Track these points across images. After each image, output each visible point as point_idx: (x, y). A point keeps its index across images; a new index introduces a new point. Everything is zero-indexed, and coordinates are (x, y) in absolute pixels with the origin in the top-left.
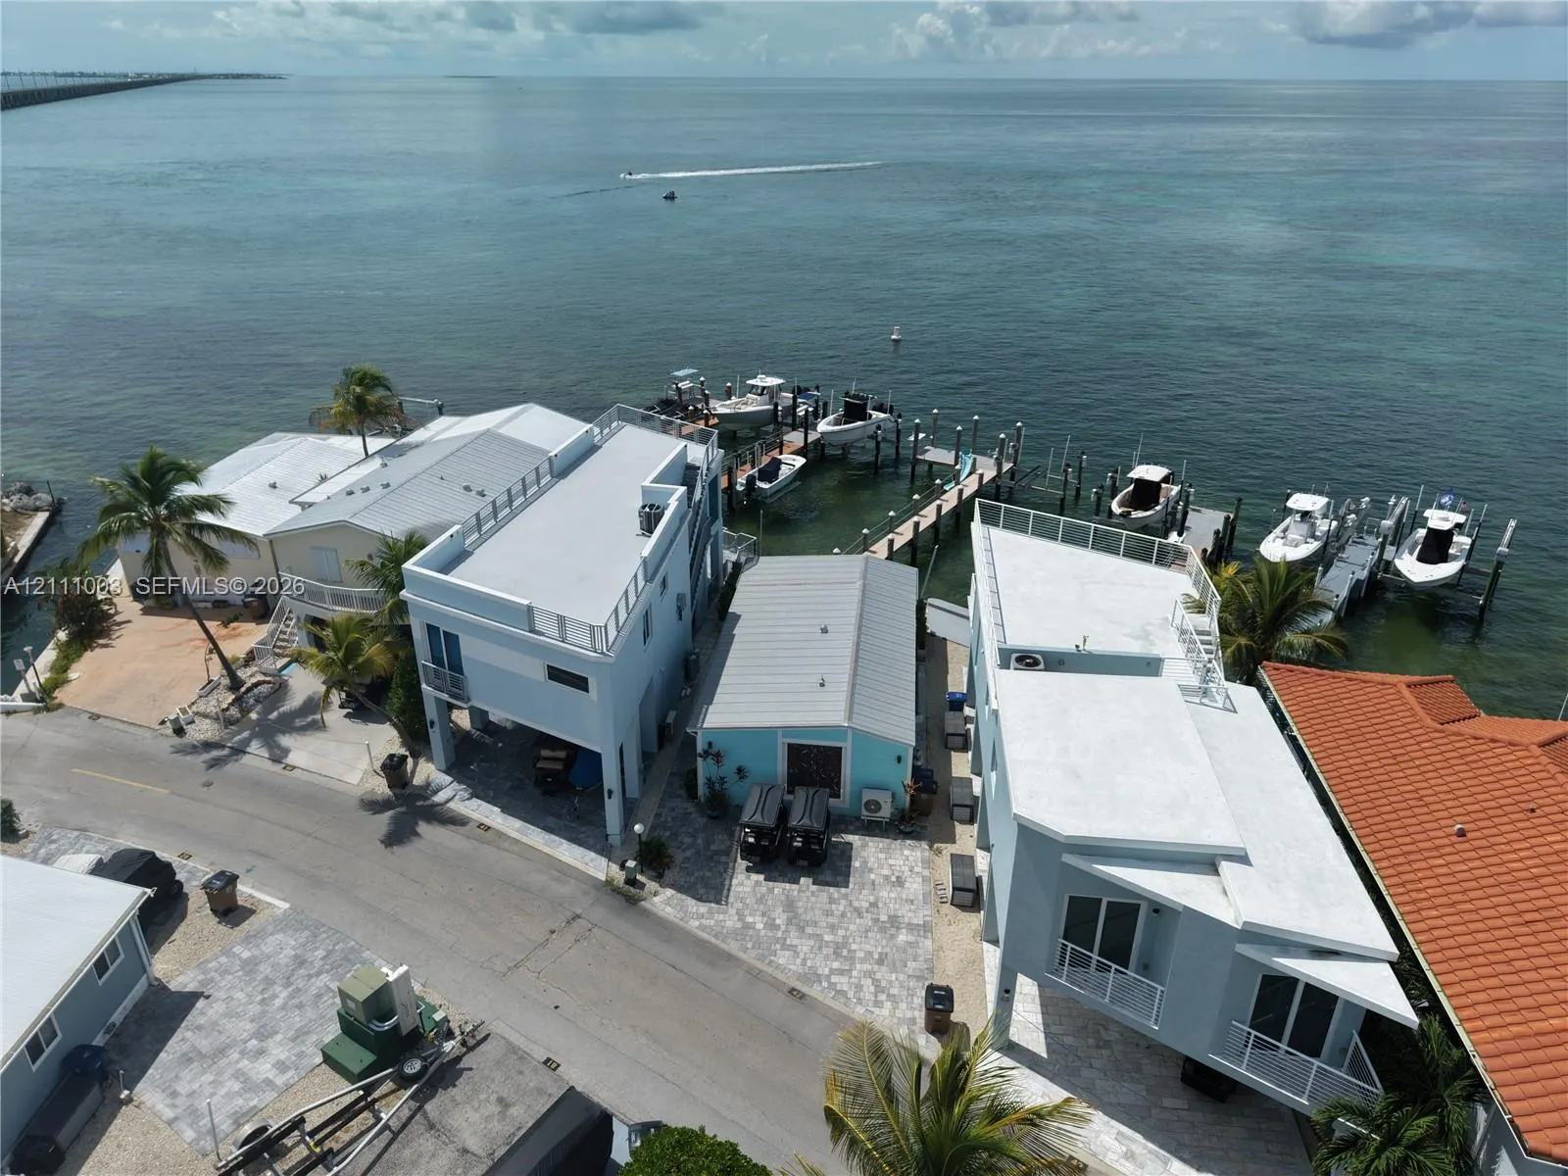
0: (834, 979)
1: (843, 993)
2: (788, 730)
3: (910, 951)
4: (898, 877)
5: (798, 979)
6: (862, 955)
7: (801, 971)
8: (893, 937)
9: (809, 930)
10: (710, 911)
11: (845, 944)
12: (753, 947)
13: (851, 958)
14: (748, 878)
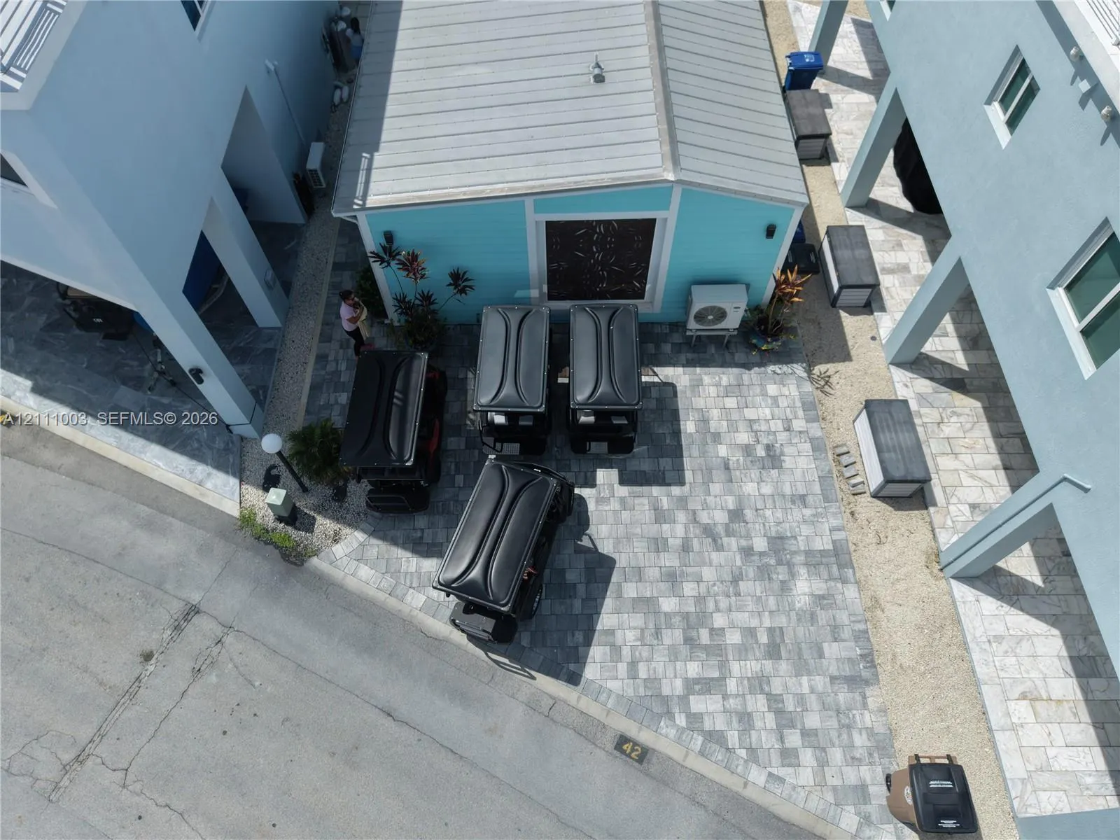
0: (698, 704)
1: (716, 738)
2: (542, 197)
3: (823, 617)
4: (768, 448)
5: (629, 715)
6: (734, 638)
7: (630, 692)
8: (785, 588)
9: (630, 591)
11: (703, 617)
13: (717, 651)
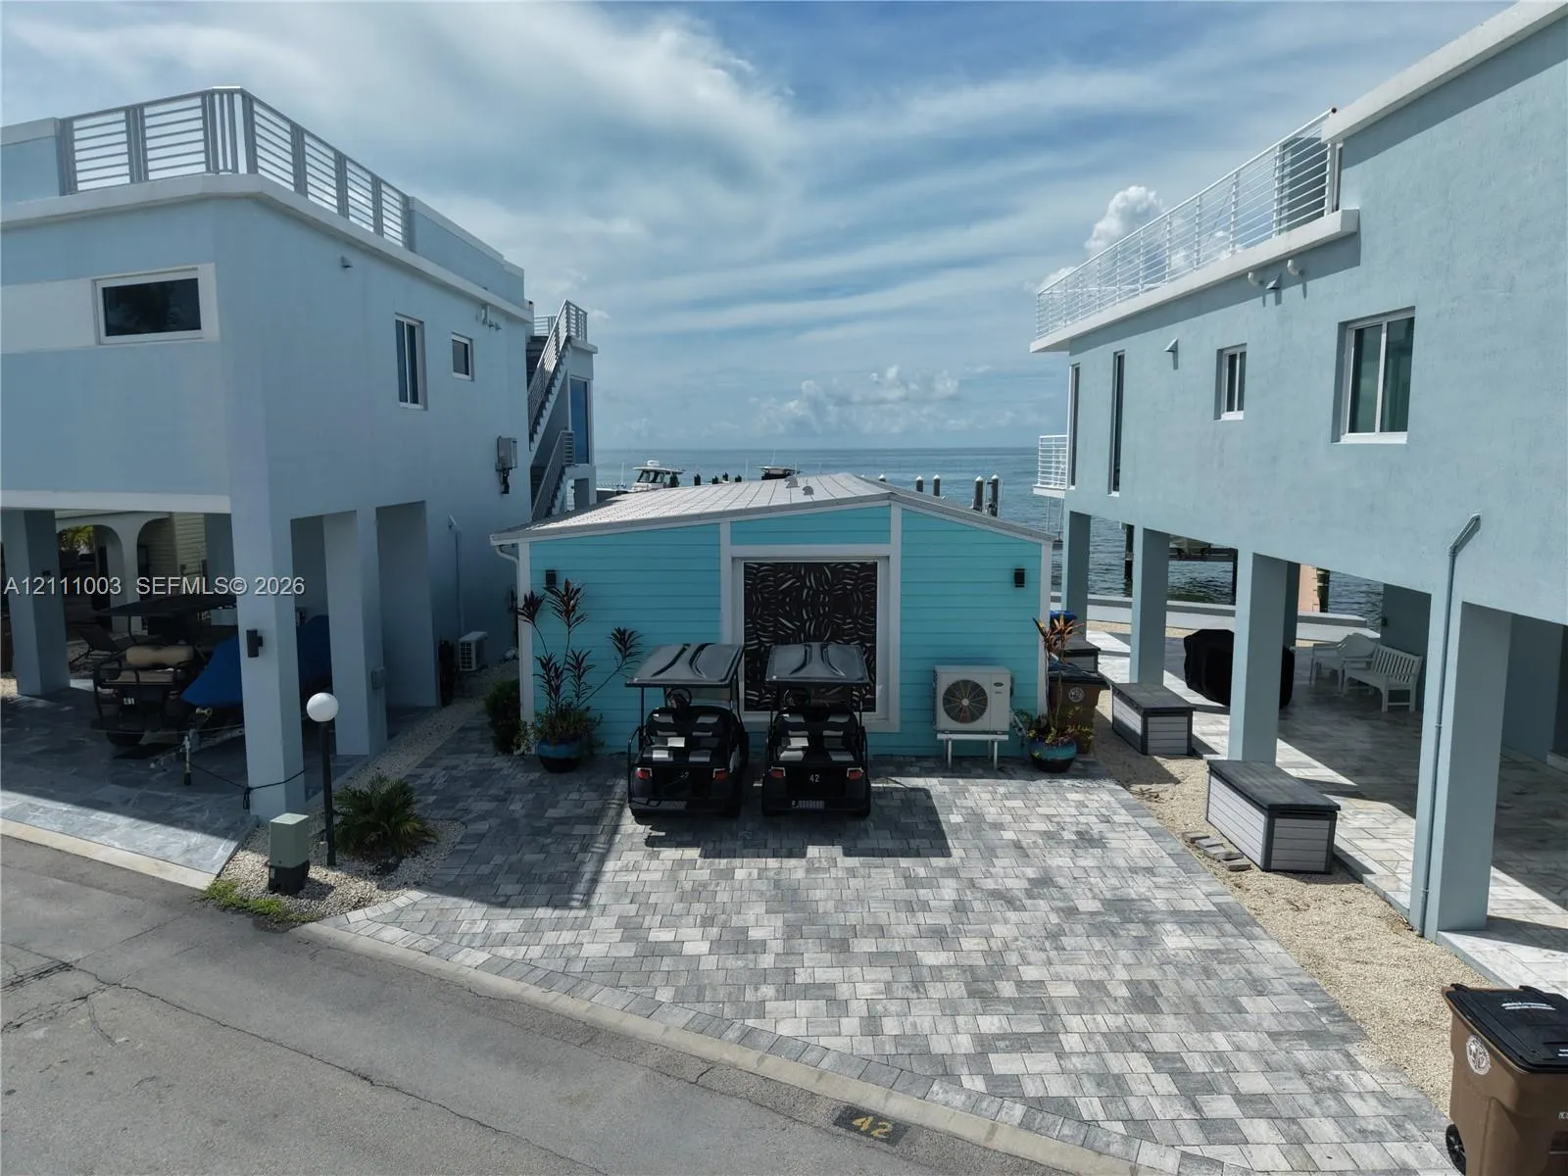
0: (1002, 1064)
2: (745, 520)
3: (1226, 971)
5: (865, 1077)
7: (867, 1051)
8: (1144, 943)
9: (864, 945)
10: (533, 929)
11: (998, 967)
12: (679, 999)
13: (1032, 998)
14: (655, 856)
